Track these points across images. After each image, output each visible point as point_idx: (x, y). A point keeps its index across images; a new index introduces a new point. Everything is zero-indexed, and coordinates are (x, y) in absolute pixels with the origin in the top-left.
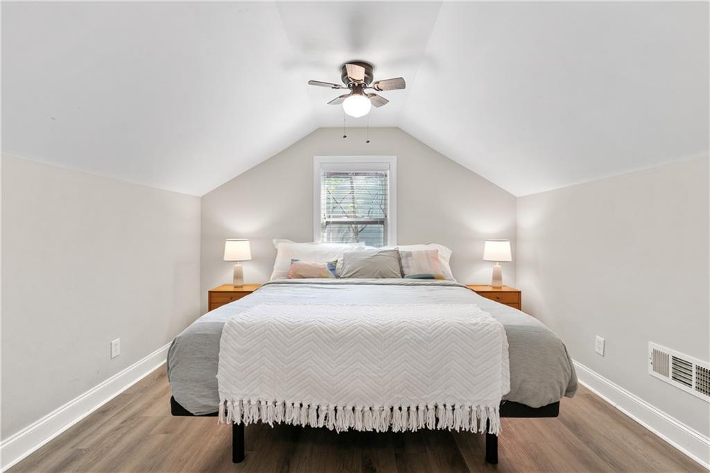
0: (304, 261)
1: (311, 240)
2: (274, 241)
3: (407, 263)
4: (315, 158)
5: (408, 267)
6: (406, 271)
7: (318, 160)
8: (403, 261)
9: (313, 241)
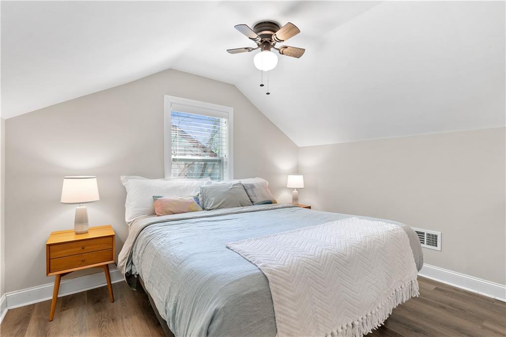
0: (167, 197)
1: (162, 176)
2: (122, 178)
3: (253, 193)
4: (166, 96)
5: (255, 196)
6: (254, 199)
7: (168, 99)
8: (250, 192)
9: (164, 178)
